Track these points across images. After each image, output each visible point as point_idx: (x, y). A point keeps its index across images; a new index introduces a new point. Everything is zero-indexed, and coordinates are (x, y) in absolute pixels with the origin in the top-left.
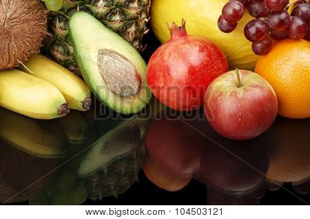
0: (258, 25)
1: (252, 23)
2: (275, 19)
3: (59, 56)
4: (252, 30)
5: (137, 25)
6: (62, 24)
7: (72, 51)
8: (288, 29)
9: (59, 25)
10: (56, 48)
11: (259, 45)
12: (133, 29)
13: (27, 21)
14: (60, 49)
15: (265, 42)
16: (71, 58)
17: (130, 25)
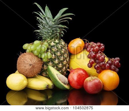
0: (98, 65)
1: (96, 65)
2: (102, 64)
3: (44, 75)
4: (96, 67)
5: (66, 67)
6: (46, 66)
7: (48, 73)
8: (105, 66)
9: (45, 66)
10: (43, 73)
11: (98, 71)
12: (64, 68)
13: (38, 64)
14: (45, 73)
15: (100, 70)
16: (47, 76)
17: (64, 67)
